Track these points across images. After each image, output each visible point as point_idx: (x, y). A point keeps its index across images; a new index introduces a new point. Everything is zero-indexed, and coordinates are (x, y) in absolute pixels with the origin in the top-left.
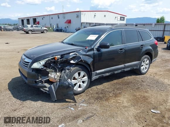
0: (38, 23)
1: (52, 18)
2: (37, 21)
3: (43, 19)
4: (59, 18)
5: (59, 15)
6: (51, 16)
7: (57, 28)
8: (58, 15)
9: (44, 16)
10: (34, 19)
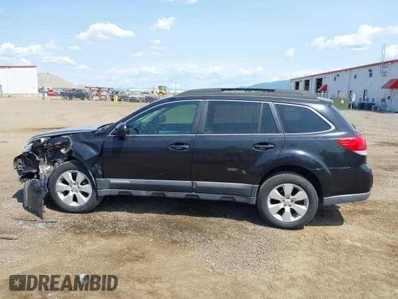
0: (325, 88)
1: (355, 77)
2: (324, 83)
3: (335, 79)
4: (371, 75)
5: (373, 68)
6: (354, 73)
7: (362, 101)
8: (370, 68)
9: (338, 73)
10: (318, 79)
